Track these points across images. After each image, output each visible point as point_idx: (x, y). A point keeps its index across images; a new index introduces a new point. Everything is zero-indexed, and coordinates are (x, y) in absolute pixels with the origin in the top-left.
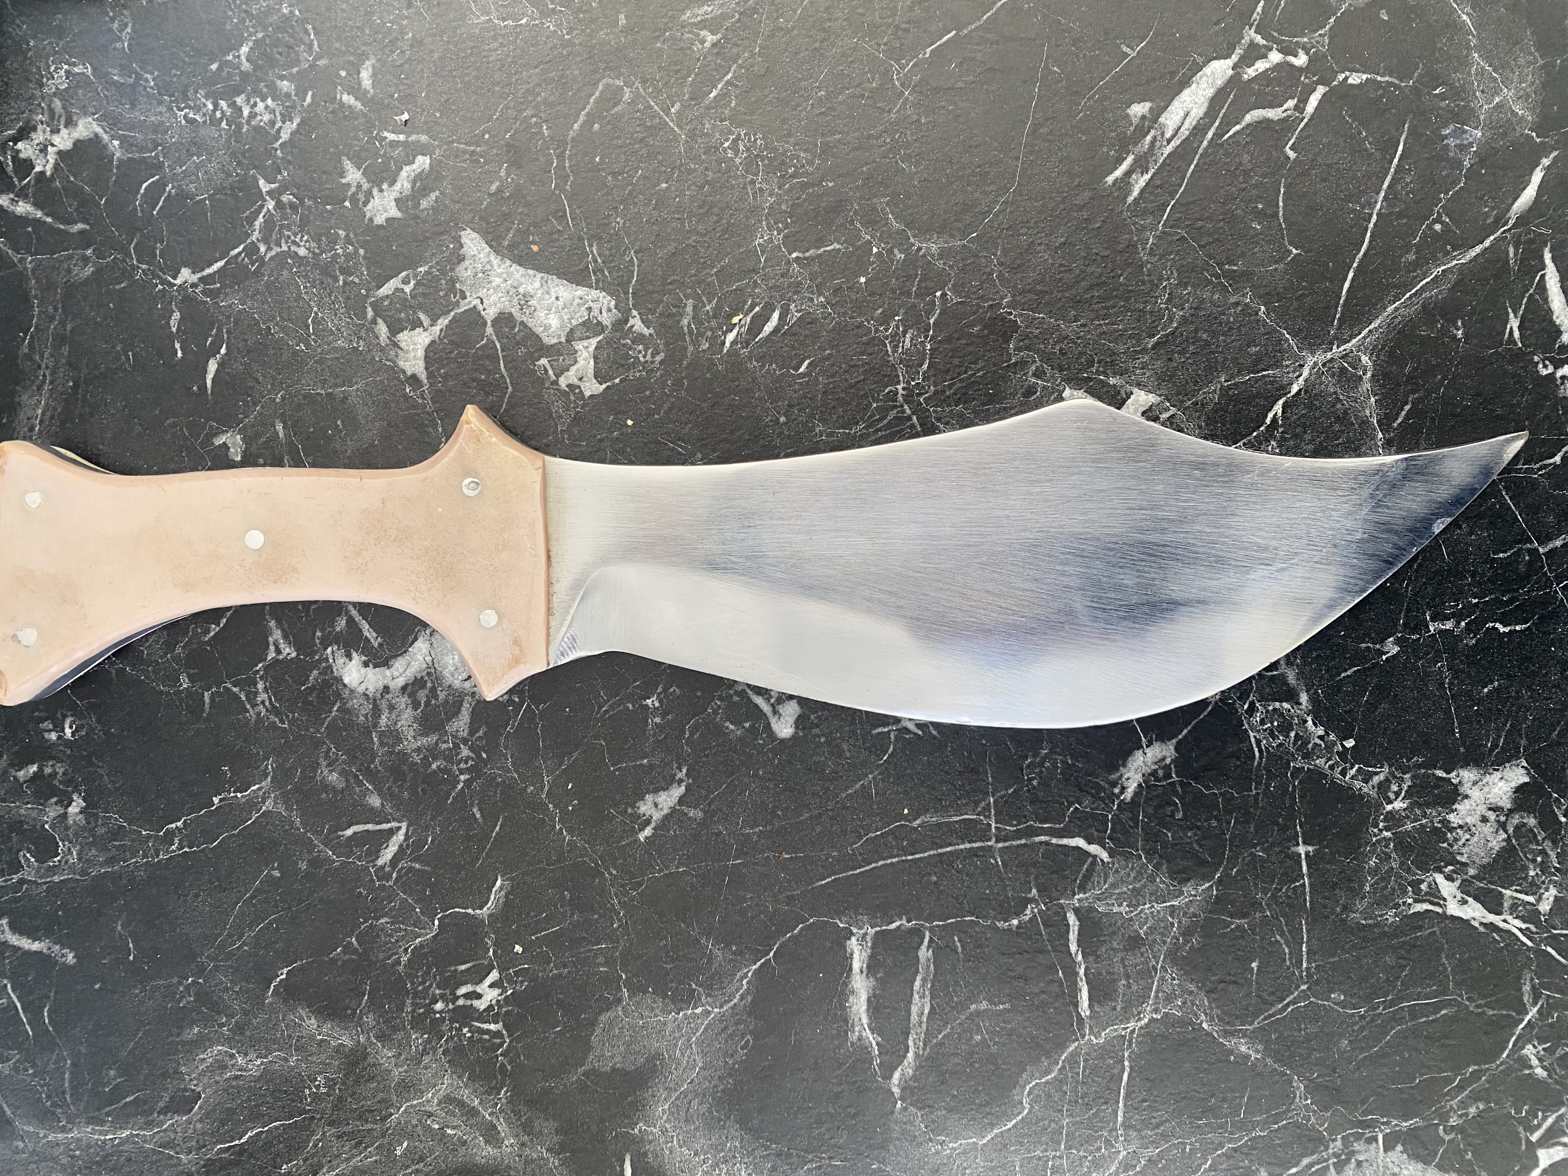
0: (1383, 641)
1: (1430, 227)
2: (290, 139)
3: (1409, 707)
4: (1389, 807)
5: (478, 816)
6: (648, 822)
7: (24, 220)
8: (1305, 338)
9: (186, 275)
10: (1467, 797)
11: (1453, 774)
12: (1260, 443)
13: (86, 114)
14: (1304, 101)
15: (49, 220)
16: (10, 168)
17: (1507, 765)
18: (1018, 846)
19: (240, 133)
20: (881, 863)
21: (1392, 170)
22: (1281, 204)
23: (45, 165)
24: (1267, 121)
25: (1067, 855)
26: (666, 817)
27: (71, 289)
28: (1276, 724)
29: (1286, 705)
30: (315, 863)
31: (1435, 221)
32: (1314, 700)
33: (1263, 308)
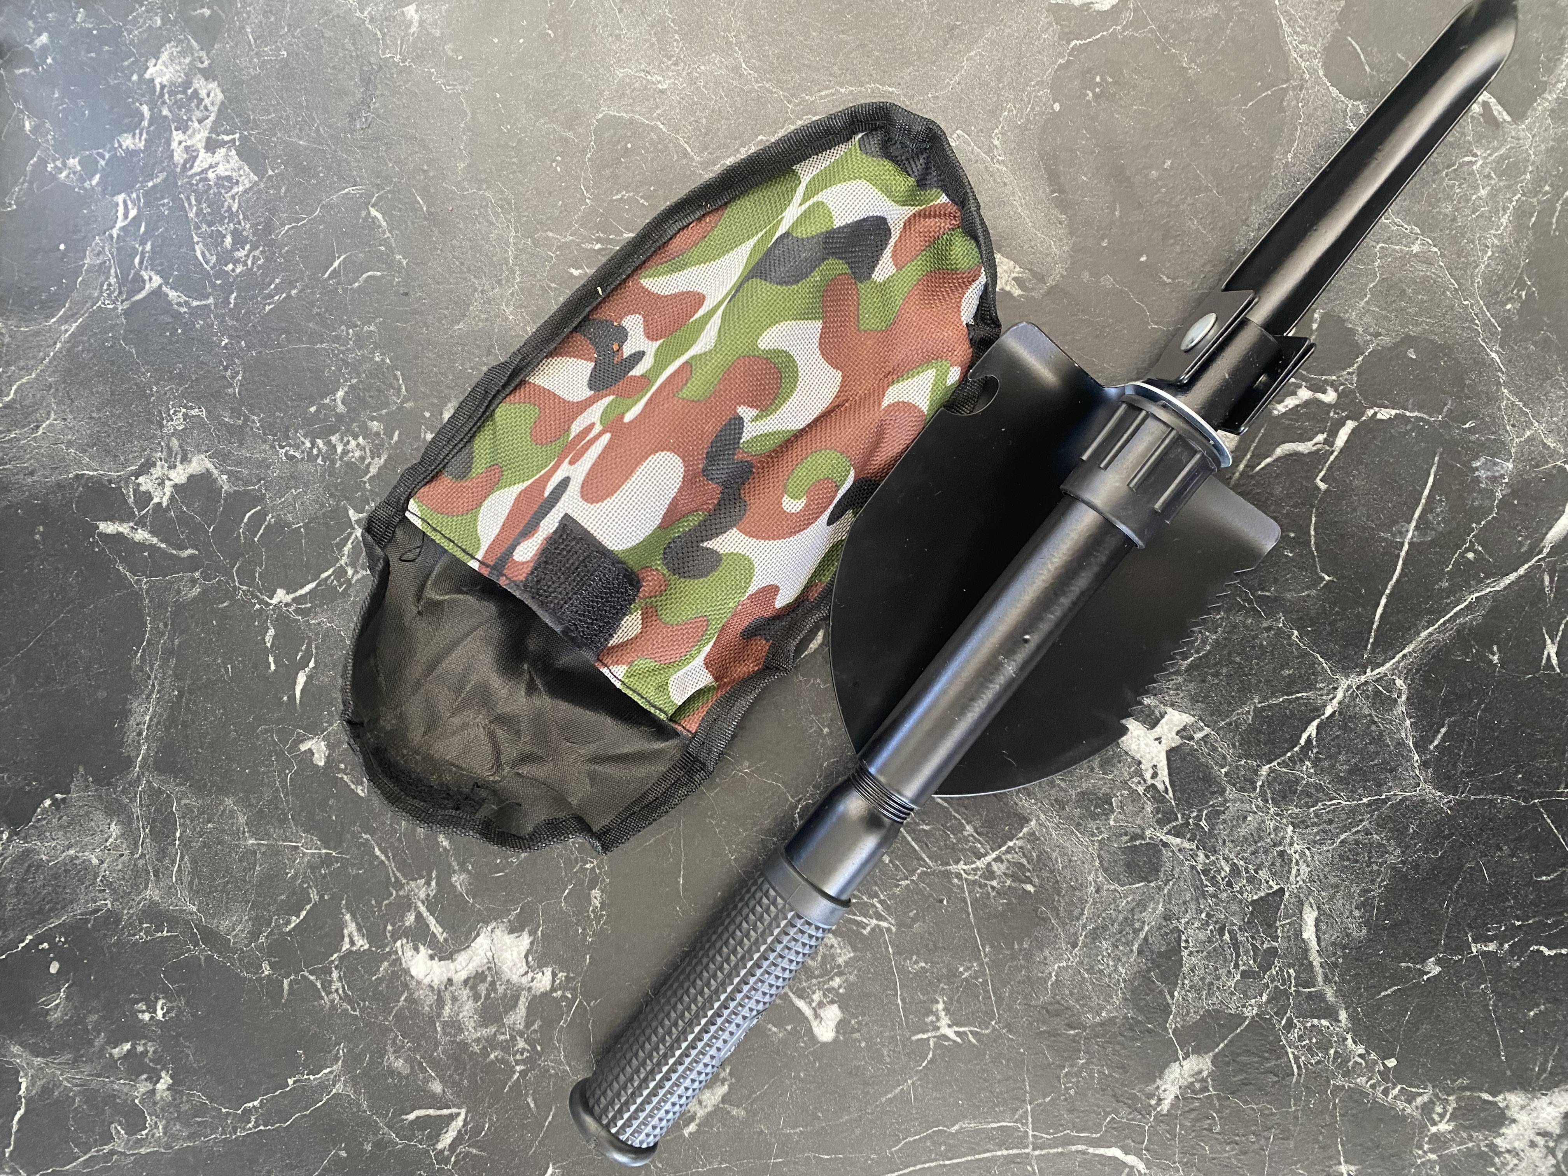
0: (1423, 961)
1: (1462, 555)
2: (378, 473)
3: (1453, 1028)
4: (1434, 1129)
5: (532, 1105)
6: (692, 1118)
7: (142, 546)
8: (1339, 661)
9: (281, 596)
10: (1514, 1121)
11: (1500, 1098)
12: (1295, 763)
13: (199, 452)
14: (1333, 434)
15: (163, 546)
16: (131, 500)
17: (1556, 1090)
18: (1054, 1154)
19: (334, 468)
20: (919, 1167)
21: (1423, 501)
22: (1312, 533)
23: (163, 497)
24: (1296, 454)
25: (1104, 1165)
26: (710, 1114)
27: (179, 608)
28: (1314, 1040)
29: (1325, 1022)
30: (379, 1145)
31: (1468, 550)
32: (1352, 1017)
33: (1296, 633)
